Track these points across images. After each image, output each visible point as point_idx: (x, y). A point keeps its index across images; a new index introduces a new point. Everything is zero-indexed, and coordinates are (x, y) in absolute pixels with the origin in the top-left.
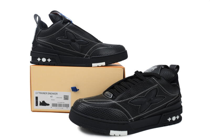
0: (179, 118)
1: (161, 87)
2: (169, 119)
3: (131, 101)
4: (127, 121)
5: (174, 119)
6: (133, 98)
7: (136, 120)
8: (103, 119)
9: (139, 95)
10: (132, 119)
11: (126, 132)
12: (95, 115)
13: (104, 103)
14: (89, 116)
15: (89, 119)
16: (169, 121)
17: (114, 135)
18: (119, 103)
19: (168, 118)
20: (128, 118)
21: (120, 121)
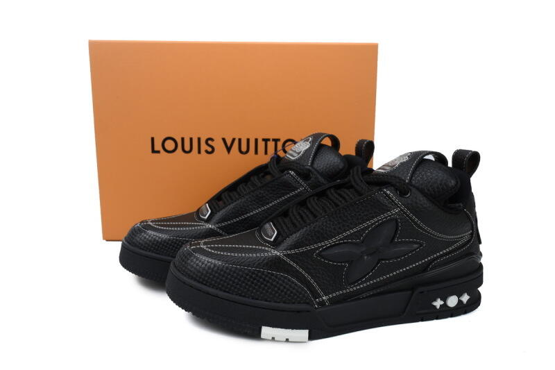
0: (469, 301)
1: (408, 216)
2: (438, 303)
3: (323, 253)
4: (308, 303)
5: (452, 301)
6: (327, 243)
7: (334, 301)
8: (244, 296)
9: (345, 238)
10: (324, 298)
11: (305, 333)
12: (223, 286)
13: (251, 255)
14: (209, 286)
15: (208, 293)
16: (438, 307)
17: (270, 338)
18: (288, 256)
19: (435, 300)
20: (313, 296)
21: (289, 303)
